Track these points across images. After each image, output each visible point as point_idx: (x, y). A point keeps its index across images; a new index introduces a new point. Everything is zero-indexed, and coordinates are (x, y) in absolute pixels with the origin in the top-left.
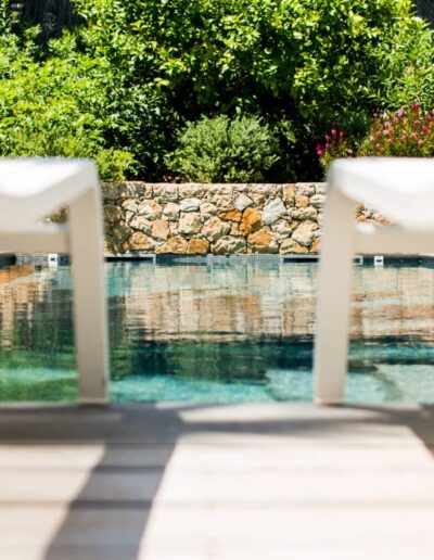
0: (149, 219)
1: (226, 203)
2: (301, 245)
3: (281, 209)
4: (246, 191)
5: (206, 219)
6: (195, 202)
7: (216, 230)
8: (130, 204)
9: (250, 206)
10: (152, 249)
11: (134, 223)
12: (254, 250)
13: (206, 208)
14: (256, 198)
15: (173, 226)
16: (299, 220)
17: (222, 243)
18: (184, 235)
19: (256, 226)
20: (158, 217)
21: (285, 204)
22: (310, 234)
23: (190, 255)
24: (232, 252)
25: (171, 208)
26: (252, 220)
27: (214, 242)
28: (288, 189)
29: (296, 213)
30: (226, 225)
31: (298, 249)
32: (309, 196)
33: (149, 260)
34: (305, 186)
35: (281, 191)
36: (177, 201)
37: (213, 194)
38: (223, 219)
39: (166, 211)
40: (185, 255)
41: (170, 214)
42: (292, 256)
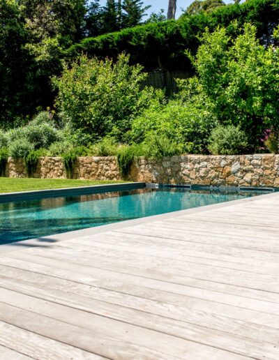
0: (189, 170)
1: (217, 164)
2: (248, 183)
3: (239, 166)
4: (225, 159)
5: (210, 170)
6: (206, 163)
7: (213, 175)
8: (182, 164)
9: (227, 165)
10: (190, 183)
11: (184, 172)
12: (228, 184)
13: (210, 166)
14: (229, 161)
15: (197, 173)
16: (246, 171)
17: (216, 181)
18: (201, 177)
19: (229, 174)
20: (192, 169)
21: (241, 164)
22: (250, 177)
23: (204, 186)
24: (219, 185)
25: (197, 166)
26: (227, 171)
27: (212, 180)
28: (242, 157)
29: (245, 168)
30: (217, 173)
31: (246, 184)
32: (251, 160)
33: (189, 187)
34: (249, 156)
35: (239, 158)
36: (199, 163)
37: (212, 160)
38: (216, 171)
39: (195, 167)
40: (202, 186)
41: (196, 169)
42: (243, 187)
